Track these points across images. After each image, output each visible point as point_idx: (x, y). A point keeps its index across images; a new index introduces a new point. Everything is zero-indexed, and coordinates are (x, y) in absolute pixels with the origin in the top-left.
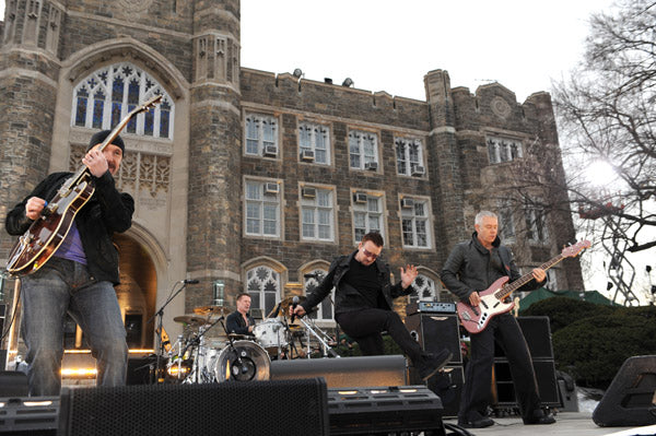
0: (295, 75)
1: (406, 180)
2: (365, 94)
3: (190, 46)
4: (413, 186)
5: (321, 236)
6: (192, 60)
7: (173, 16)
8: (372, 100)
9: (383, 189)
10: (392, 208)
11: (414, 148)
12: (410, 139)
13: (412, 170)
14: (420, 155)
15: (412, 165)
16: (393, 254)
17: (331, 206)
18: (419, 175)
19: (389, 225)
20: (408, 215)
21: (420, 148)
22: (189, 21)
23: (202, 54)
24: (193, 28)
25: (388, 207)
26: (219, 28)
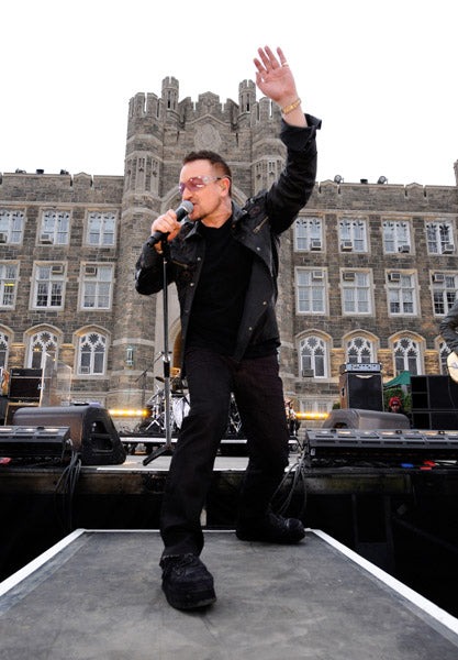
0: (335, 181)
1: (437, 259)
2: (398, 187)
3: (250, 171)
4: (444, 262)
5: (360, 311)
6: (251, 182)
7: (236, 151)
8: (403, 193)
9: (416, 267)
10: (424, 283)
11: (444, 230)
12: (440, 222)
13: (443, 249)
14: (451, 234)
15: (443, 244)
16: (424, 322)
17: (368, 285)
18: (450, 253)
19: (421, 298)
20: (438, 287)
21: (450, 229)
22: (249, 152)
23: (259, 176)
24: (251, 157)
25: (420, 283)
26: (270, 154)
